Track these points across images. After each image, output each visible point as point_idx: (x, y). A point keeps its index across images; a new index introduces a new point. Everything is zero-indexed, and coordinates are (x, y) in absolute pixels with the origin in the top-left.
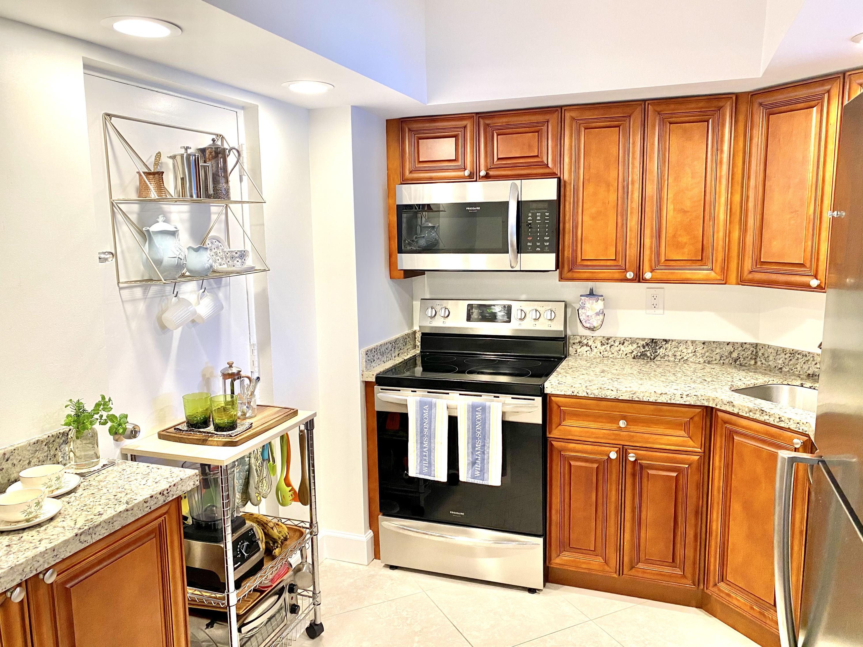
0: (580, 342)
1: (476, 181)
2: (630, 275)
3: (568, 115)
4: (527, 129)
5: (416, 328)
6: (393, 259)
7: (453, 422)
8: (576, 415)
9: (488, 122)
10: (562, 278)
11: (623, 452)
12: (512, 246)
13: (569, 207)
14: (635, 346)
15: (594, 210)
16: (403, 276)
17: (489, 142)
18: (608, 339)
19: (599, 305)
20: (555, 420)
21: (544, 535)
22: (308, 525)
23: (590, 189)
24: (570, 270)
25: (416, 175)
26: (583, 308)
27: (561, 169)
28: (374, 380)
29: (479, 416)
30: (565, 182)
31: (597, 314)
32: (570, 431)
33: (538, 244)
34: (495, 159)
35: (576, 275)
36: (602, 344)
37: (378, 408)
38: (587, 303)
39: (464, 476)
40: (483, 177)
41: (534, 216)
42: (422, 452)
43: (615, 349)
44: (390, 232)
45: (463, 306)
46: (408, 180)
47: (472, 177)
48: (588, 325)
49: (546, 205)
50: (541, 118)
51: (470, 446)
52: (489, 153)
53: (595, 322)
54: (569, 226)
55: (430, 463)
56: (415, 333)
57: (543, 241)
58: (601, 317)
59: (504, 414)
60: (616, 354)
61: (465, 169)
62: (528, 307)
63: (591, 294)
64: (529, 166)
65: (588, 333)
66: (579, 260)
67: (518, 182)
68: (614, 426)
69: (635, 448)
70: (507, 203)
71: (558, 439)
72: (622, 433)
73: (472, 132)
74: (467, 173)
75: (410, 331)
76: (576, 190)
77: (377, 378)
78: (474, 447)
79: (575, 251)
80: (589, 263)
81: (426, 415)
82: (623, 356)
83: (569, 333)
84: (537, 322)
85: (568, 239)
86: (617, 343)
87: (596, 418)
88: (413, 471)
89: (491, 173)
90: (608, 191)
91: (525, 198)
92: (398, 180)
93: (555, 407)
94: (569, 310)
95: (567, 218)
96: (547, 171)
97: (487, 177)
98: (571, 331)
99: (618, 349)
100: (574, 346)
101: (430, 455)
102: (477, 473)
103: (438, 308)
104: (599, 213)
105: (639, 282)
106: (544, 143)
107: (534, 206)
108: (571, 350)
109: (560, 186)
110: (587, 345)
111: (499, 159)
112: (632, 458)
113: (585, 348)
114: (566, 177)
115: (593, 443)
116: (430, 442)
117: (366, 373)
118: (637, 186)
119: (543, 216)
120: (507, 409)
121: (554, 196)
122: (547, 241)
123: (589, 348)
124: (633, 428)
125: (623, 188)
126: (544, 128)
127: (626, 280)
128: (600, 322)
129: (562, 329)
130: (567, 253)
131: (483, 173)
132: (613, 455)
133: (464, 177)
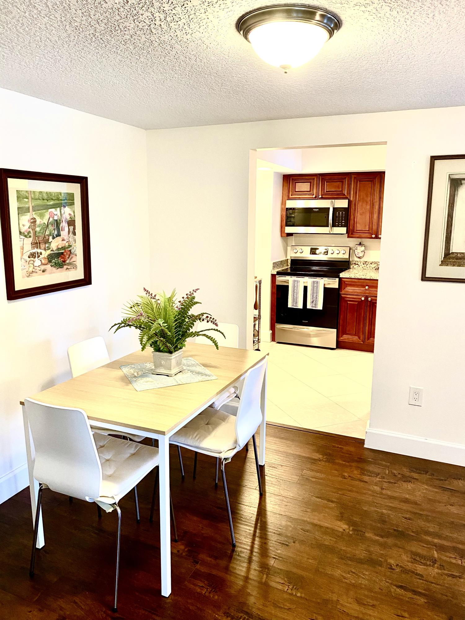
0: (355, 263)
1: (317, 199)
2: (373, 236)
3: (353, 176)
4: (338, 181)
5: (289, 258)
6: (283, 229)
7: (305, 288)
8: (351, 285)
9: (323, 177)
10: (348, 237)
11: (366, 298)
12: (330, 224)
13: (352, 211)
14: (376, 264)
15: (361, 211)
16: (286, 235)
17: (323, 185)
18: (366, 262)
19: (363, 248)
20: (343, 287)
21: (337, 328)
22: (257, 316)
23: (360, 204)
24: (352, 234)
25: (293, 196)
26: (357, 249)
27: (350, 197)
28: (276, 273)
29: (315, 285)
30: (351, 201)
31: (362, 252)
32: (348, 291)
33: (340, 224)
34: (325, 191)
35: (353, 236)
36: (364, 264)
37: (277, 283)
38: (358, 247)
39: (309, 306)
40: (320, 198)
41: (339, 213)
42: (293, 298)
43: (368, 266)
44: (282, 218)
45: (309, 249)
46: (290, 198)
47: (316, 198)
48: (358, 256)
49: (343, 209)
50: (343, 177)
51: (312, 296)
52: (323, 189)
53: (361, 255)
54: (352, 217)
55: (296, 302)
56: (288, 260)
57: (342, 223)
58: (363, 253)
59: (324, 285)
60: (369, 268)
61: (313, 195)
62: (335, 249)
63: (360, 244)
64: (338, 194)
65: (358, 260)
66: (355, 230)
67: (333, 200)
68: (364, 289)
69: (371, 297)
70: (329, 208)
71: (344, 294)
72: (367, 291)
73: (317, 181)
74: (314, 196)
75: (286, 259)
76: (355, 205)
77: (277, 272)
78: (313, 296)
79: (354, 227)
80: (359, 231)
81: (296, 285)
82: (372, 269)
83: (351, 260)
84: (338, 255)
85: (352, 222)
86: (369, 264)
87: (358, 286)
88: (290, 306)
89: (323, 196)
90: (367, 205)
91: (336, 207)
92: (286, 198)
93: (343, 282)
94: (351, 251)
95: (351, 214)
96: (345, 197)
97: (322, 198)
98: (352, 259)
99: (369, 266)
100: (353, 265)
101: (296, 300)
102: (314, 305)
103: (298, 249)
104: (363, 213)
105: (377, 239)
106: (344, 186)
107: (339, 210)
108: (351, 267)
109: (350, 203)
110: (357, 264)
111: (326, 191)
112: (369, 299)
113: (357, 266)
114: (352, 199)
115: (356, 295)
116: (297, 295)
117: (273, 271)
118: (378, 203)
119: (342, 213)
120: (326, 283)
121: (347, 206)
122: (343, 223)
123: (358, 266)
124: (371, 289)
125: (373, 204)
126: (344, 181)
127: (372, 238)
128: (362, 255)
129: (348, 257)
130: (351, 227)
131: (320, 197)
132: (363, 299)
133: (313, 198)
